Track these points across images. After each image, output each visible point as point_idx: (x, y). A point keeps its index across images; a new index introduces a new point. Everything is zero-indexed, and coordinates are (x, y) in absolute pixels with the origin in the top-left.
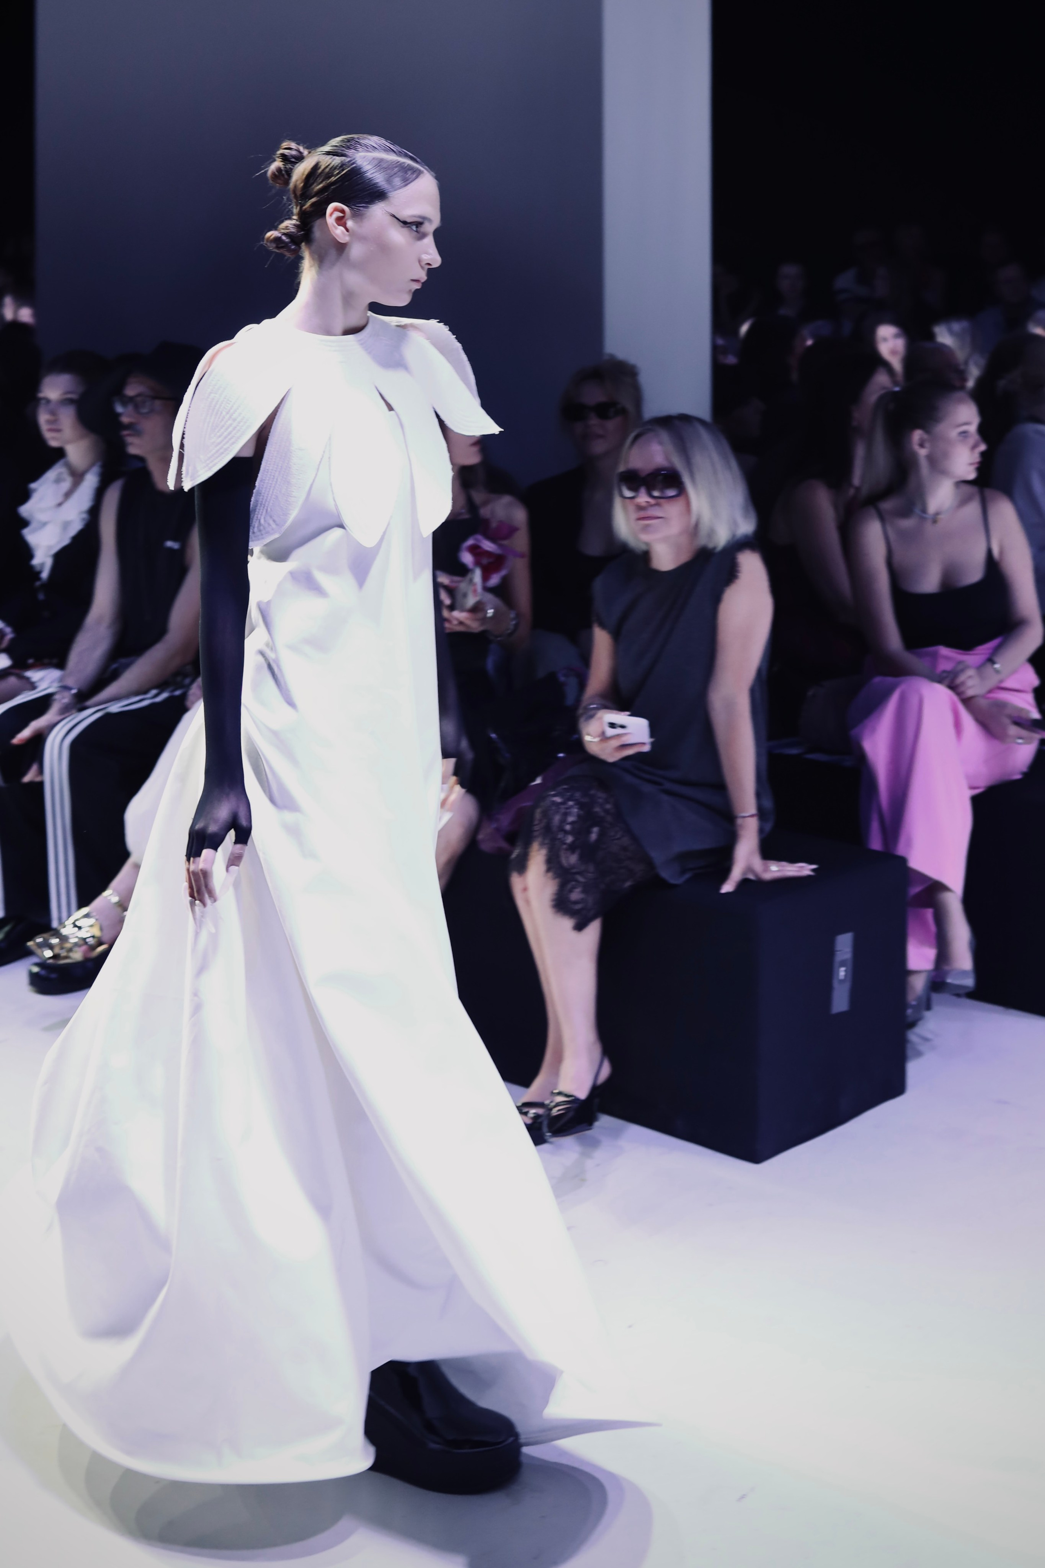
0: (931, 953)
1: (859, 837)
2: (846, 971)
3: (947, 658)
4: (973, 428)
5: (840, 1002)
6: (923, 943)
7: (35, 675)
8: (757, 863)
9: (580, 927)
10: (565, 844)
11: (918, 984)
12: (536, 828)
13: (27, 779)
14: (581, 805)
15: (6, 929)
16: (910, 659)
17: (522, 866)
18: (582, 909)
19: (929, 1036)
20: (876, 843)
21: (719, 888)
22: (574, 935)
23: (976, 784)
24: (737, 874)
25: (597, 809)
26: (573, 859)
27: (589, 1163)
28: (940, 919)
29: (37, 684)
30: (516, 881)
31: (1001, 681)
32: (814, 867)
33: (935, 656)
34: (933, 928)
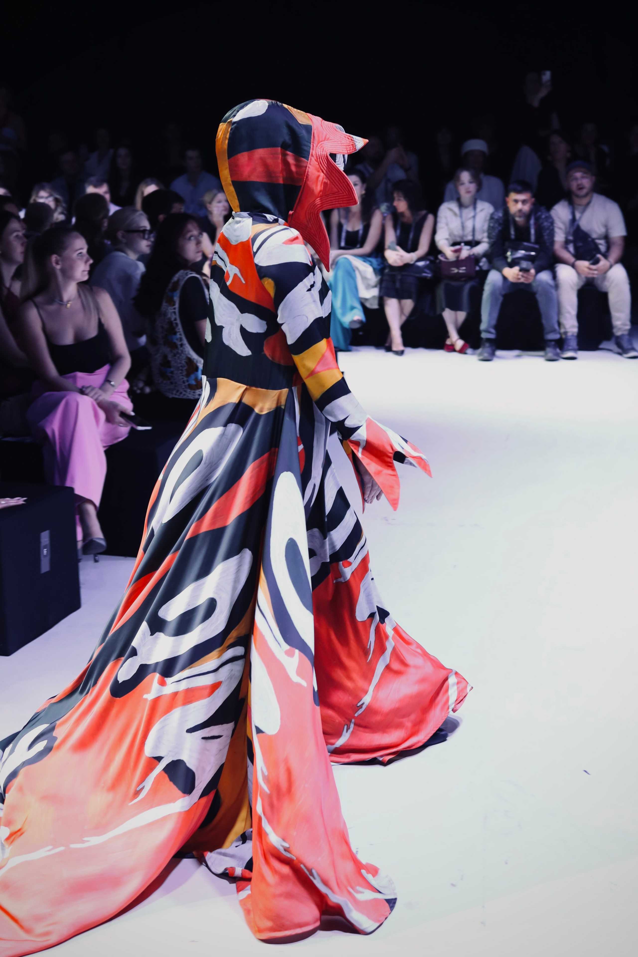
2: (47, 551)
3: (82, 378)
4: (85, 251)
23: (105, 445)
32: (25, 499)
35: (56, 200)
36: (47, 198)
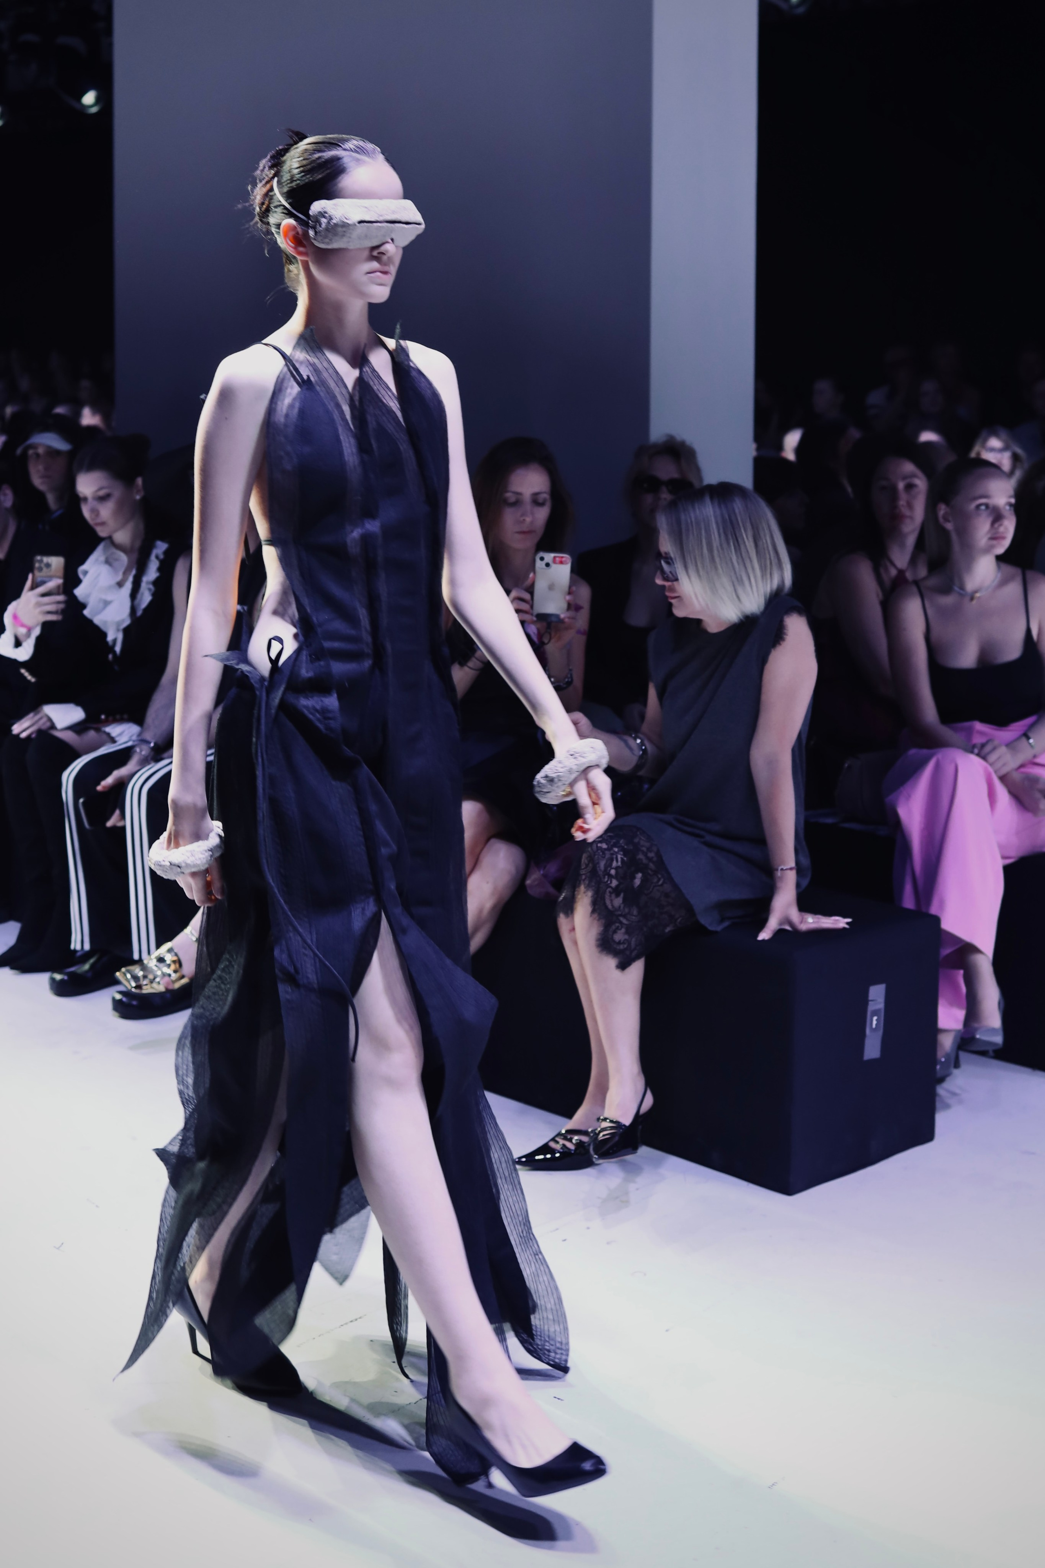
0: (960, 1014)
1: (891, 895)
2: (878, 1020)
3: (981, 733)
5: (872, 1049)
6: (952, 1004)
7: (114, 730)
8: (794, 914)
9: (623, 966)
10: (611, 887)
11: (947, 1042)
12: (582, 872)
13: (109, 824)
14: (625, 853)
15: (92, 961)
16: (945, 732)
17: (569, 908)
18: (626, 949)
19: (958, 1091)
20: (909, 902)
21: (757, 936)
22: (617, 973)
23: (1007, 854)
24: (773, 924)
25: (641, 856)
26: (618, 902)
27: (632, 1187)
28: (971, 980)
29: (117, 739)
30: (563, 922)
31: (1035, 756)
32: (849, 920)
33: (970, 732)
34: (964, 989)
35: (1015, 458)
36: (1001, 450)
